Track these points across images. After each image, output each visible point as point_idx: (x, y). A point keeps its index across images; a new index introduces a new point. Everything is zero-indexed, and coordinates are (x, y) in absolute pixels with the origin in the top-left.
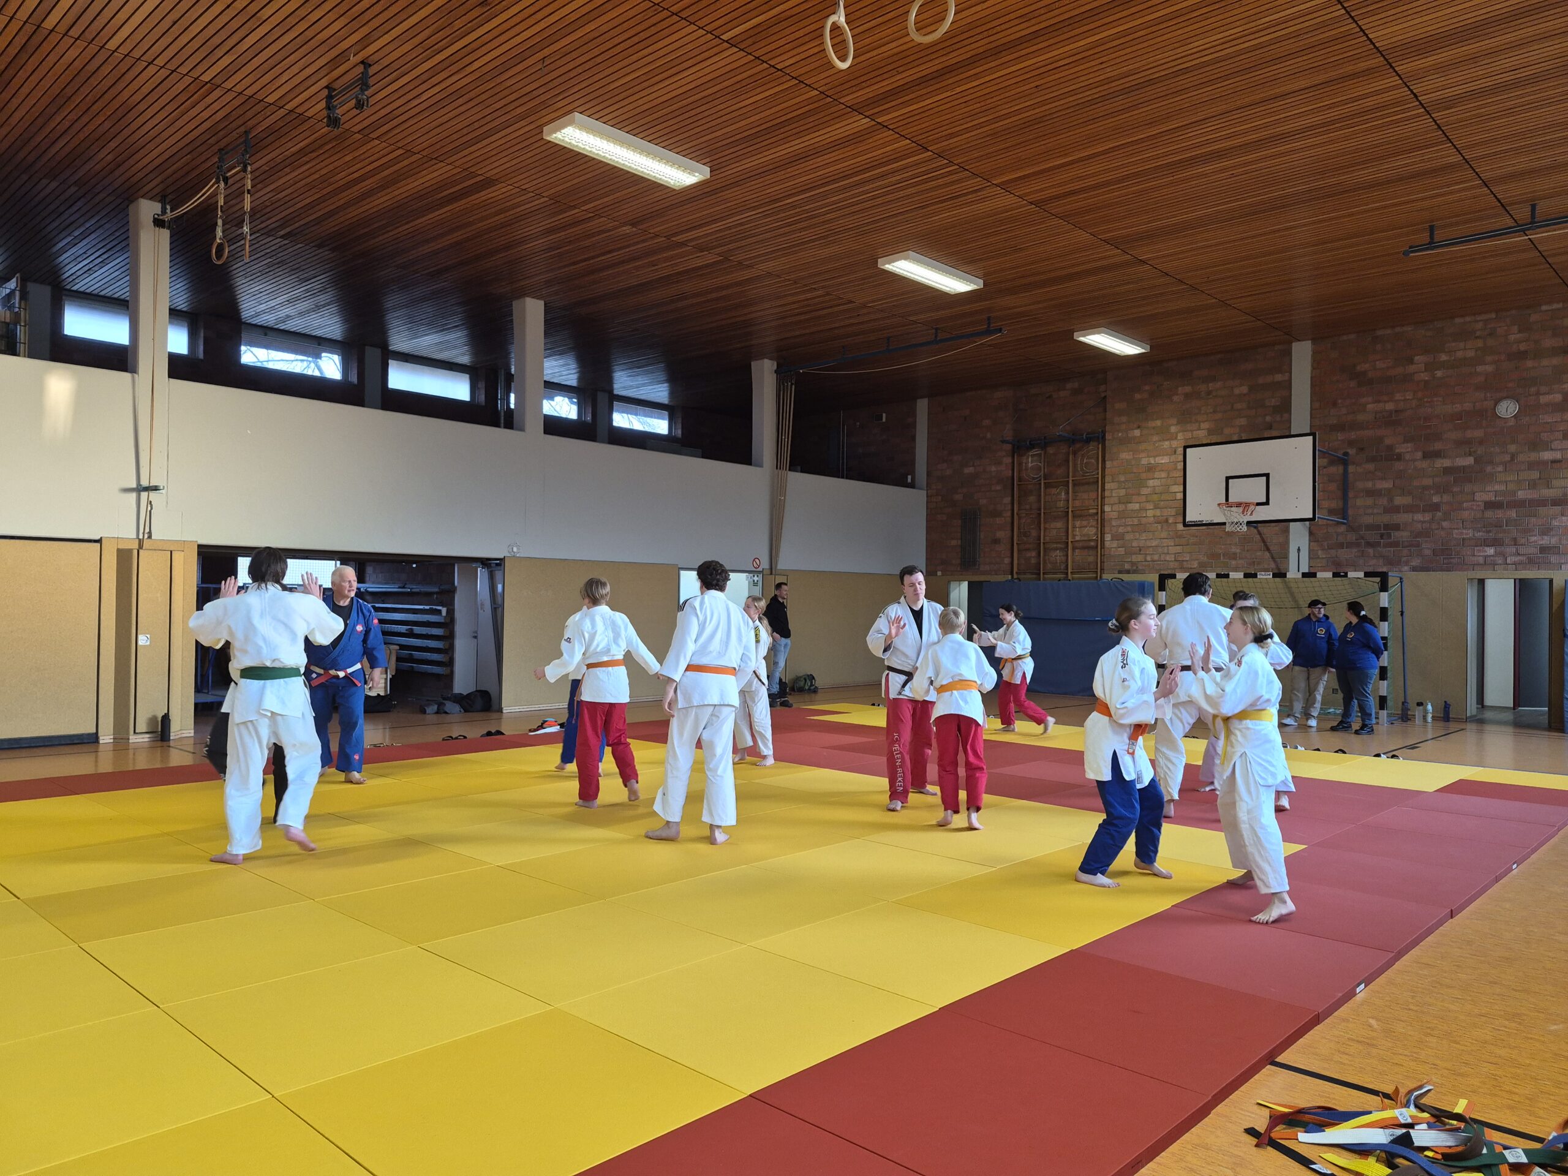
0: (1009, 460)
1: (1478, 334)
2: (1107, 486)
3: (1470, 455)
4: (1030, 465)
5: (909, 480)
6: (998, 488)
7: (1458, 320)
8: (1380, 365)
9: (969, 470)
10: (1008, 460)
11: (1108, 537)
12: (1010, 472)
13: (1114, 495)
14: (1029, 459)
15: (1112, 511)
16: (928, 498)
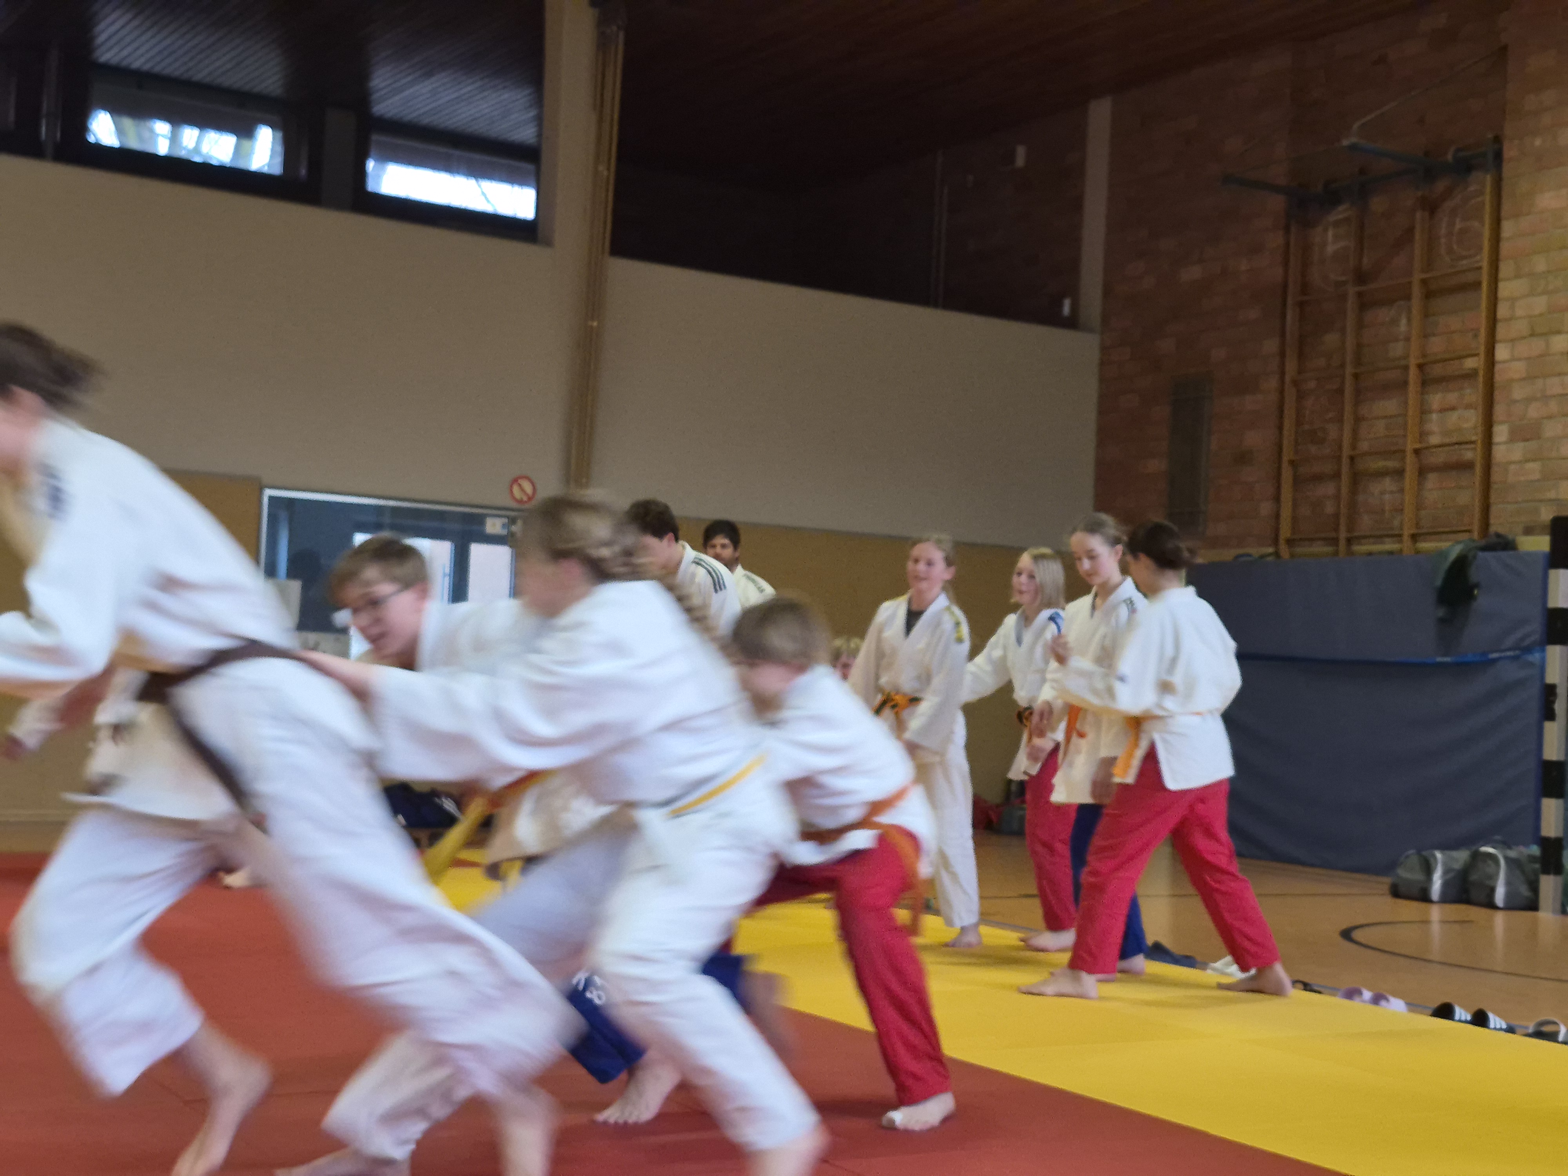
0: (1279, 239)
2: (1505, 289)
4: (1330, 249)
5: (1066, 309)
6: (1253, 314)
9: (1192, 273)
10: (1275, 240)
11: (1501, 433)
12: (1280, 270)
13: (1519, 312)
14: (1330, 233)
15: (1513, 359)
16: (1104, 351)
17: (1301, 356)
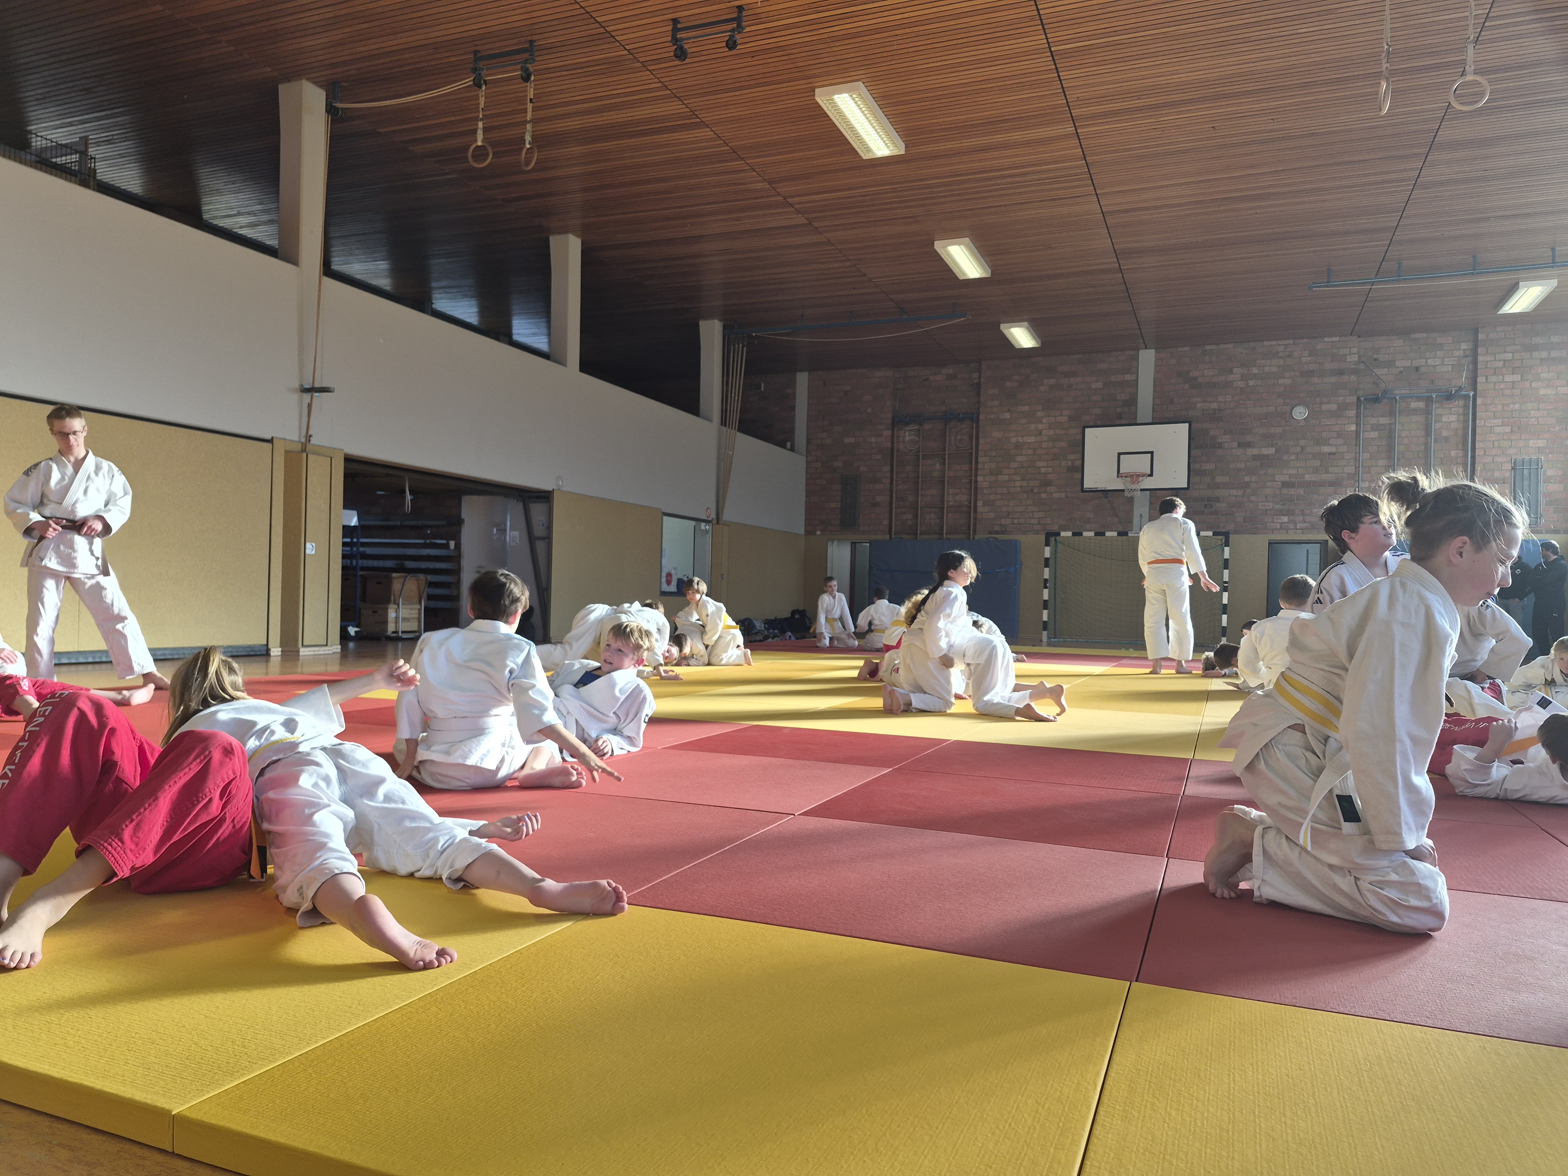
0: (889, 433)
1: (1280, 355)
2: (980, 460)
3: (1272, 446)
4: (907, 439)
5: (788, 444)
6: (878, 457)
7: (1266, 343)
8: (1206, 372)
9: (848, 440)
11: (980, 503)
12: (890, 443)
13: (986, 467)
14: (907, 433)
15: (984, 481)
16: (807, 462)
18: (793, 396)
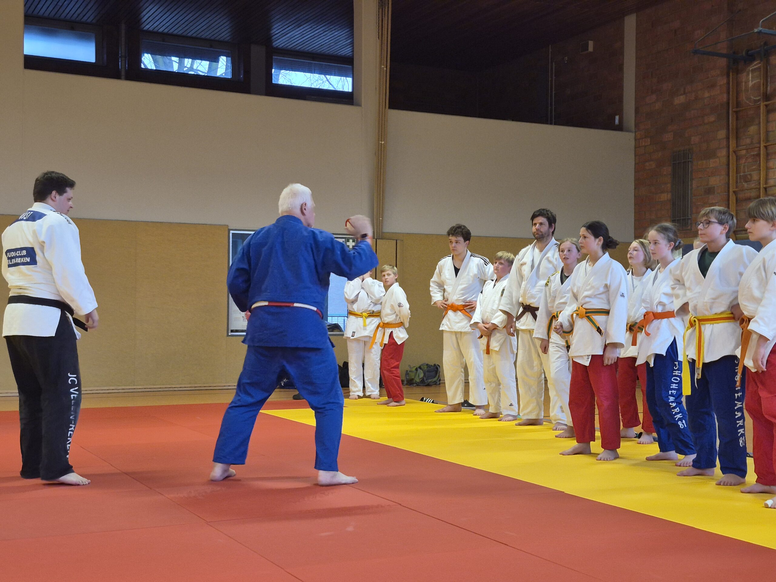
0: (724, 80)
4: (750, 84)
5: (617, 122)
6: (712, 118)
9: (680, 100)
10: (722, 81)
12: (725, 96)
14: (750, 76)
16: (636, 140)
17: (737, 138)
18: (621, 52)
